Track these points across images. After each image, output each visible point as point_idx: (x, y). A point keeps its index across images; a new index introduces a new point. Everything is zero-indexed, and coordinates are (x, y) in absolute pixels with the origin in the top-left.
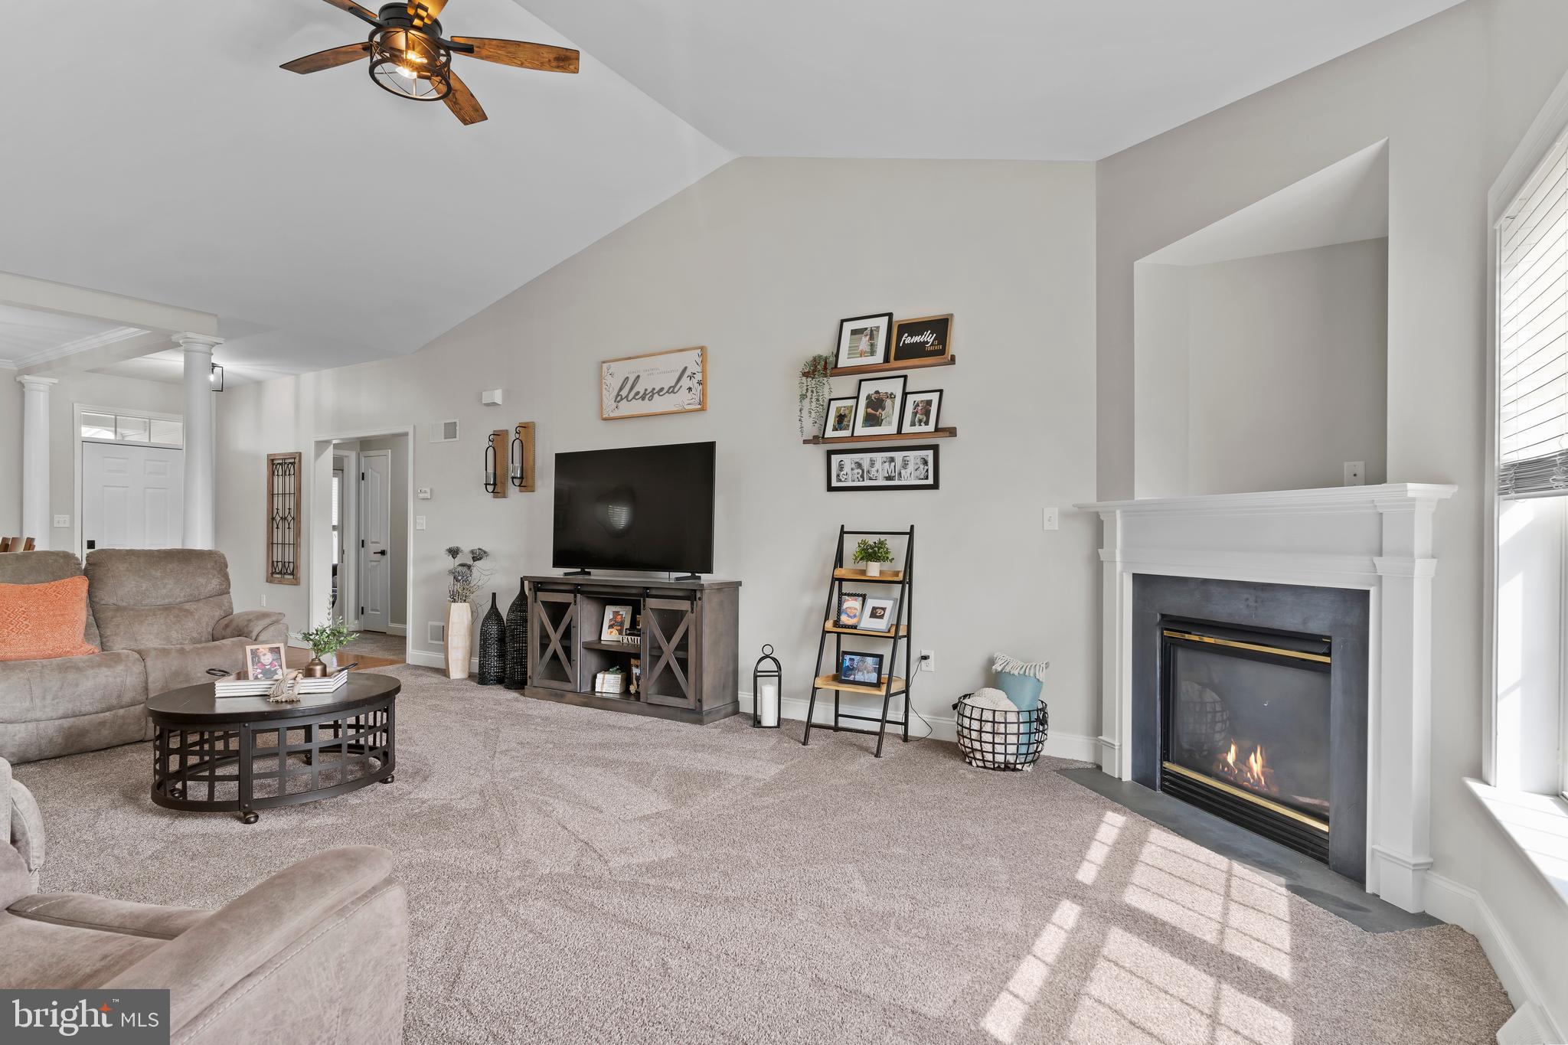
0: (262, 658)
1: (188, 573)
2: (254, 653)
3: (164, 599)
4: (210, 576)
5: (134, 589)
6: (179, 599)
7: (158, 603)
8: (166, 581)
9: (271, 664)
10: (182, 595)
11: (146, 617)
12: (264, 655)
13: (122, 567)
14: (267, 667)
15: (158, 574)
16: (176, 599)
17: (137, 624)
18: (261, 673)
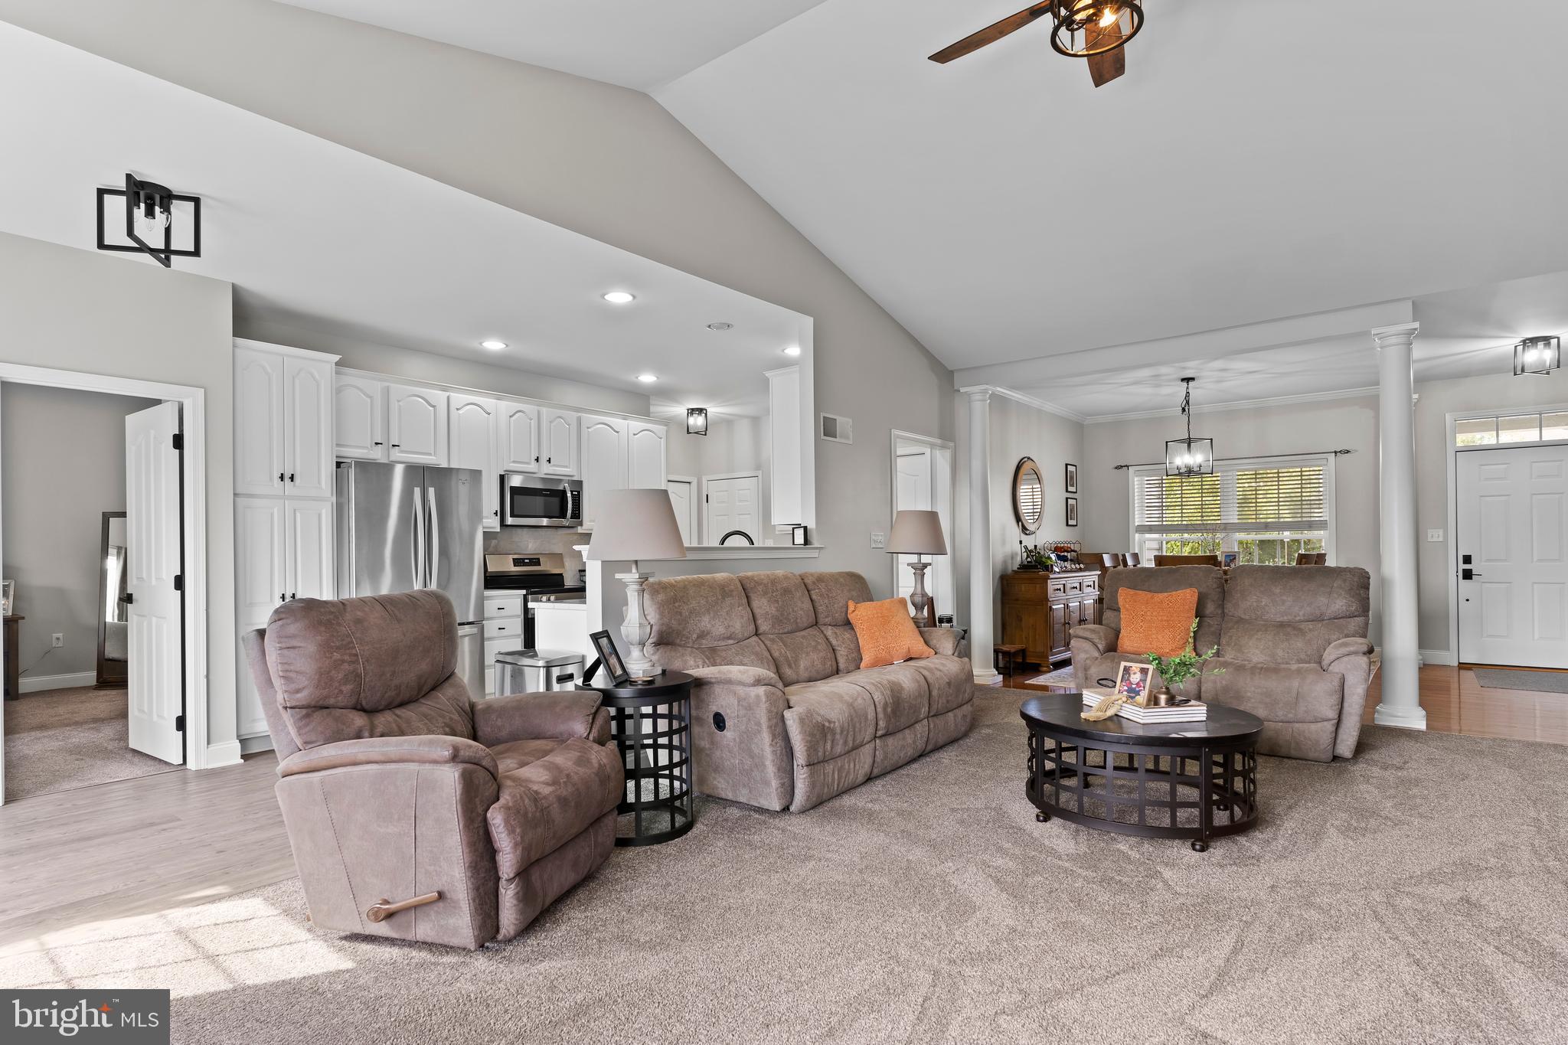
0: (1132, 676)
1: (1309, 590)
2: (1127, 670)
3: (1283, 616)
4: (1335, 595)
5: (1255, 604)
6: (1299, 618)
7: (1278, 620)
8: (1284, 598)
9: (1138, 684)
10: (1301, 613)
11: (1258, 631)
12: (1135, 673)
13: (1247, 582)
14: (1134, 686)
15: (1278, 591)
16: (1295, 616)
17: (1246, 637)
18: (1126, 691)
